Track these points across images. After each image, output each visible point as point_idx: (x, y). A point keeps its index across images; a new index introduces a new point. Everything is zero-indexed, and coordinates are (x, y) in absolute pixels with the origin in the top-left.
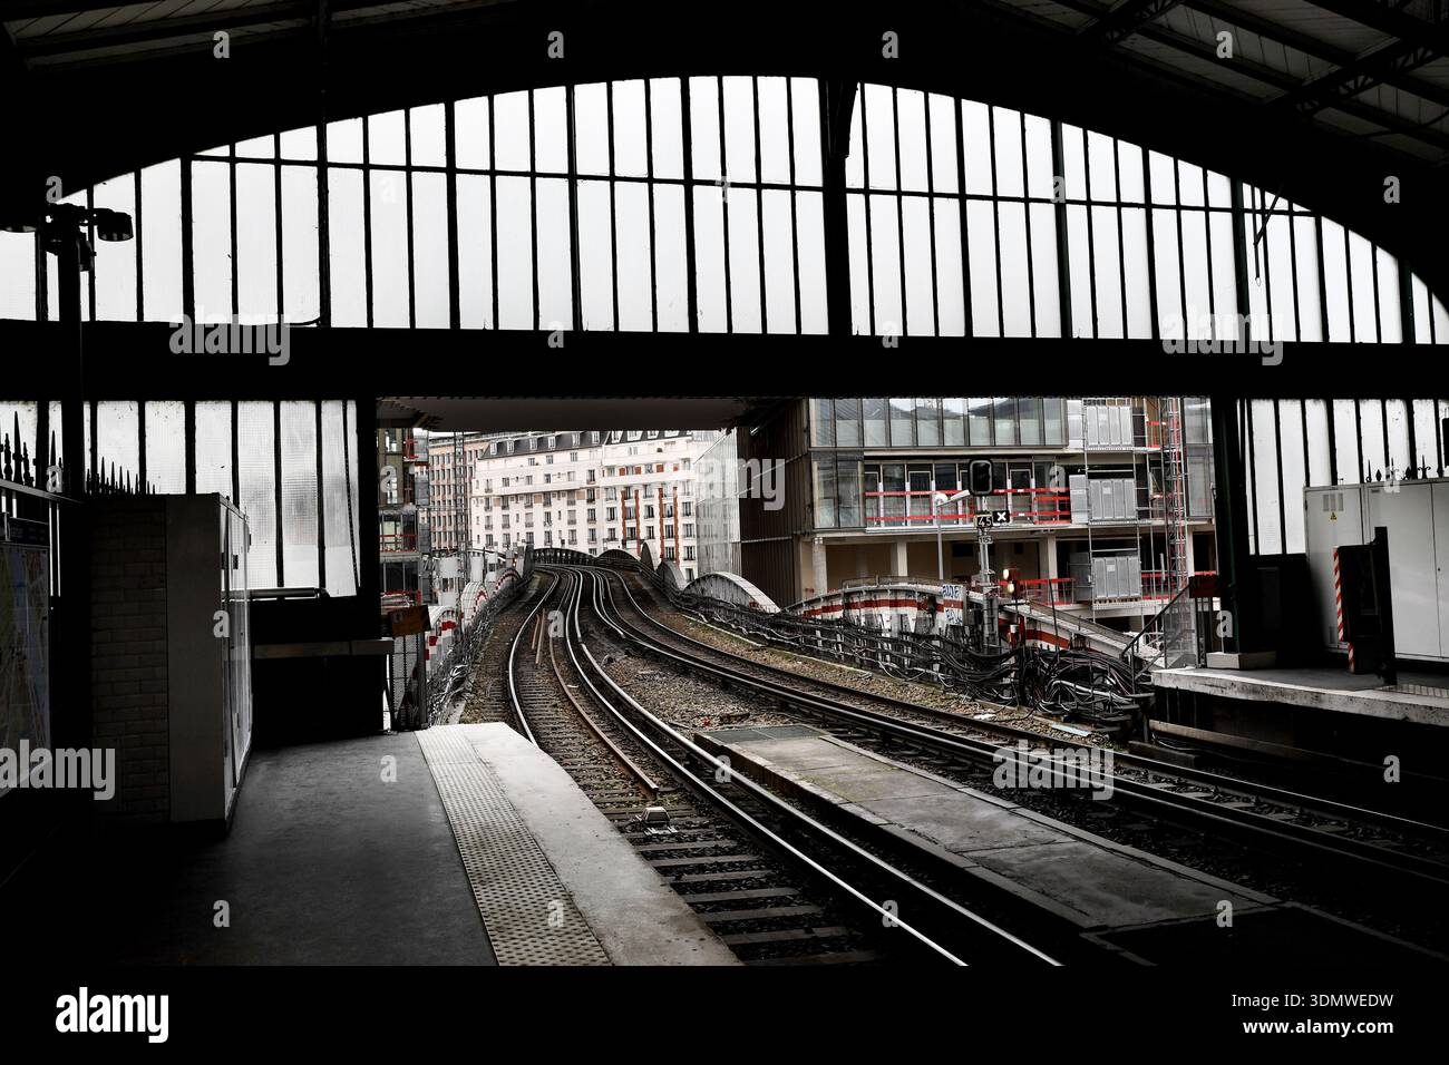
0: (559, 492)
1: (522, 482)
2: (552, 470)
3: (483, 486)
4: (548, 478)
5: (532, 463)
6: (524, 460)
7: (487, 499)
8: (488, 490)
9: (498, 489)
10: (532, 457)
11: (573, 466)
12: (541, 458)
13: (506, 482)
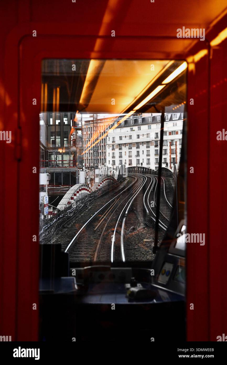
0: (143, 142)
1: (128, 138)
2: (140, 133)
3: (111, 140)
4: (138, 137)
5: (132, 130)
6: (128, 129)
7: (113, 145)
8: (113, 142)
9: (118, 141)
10: (132, 127)
11: (149, 131)
12: (135, 128)
13: (121, 138)
